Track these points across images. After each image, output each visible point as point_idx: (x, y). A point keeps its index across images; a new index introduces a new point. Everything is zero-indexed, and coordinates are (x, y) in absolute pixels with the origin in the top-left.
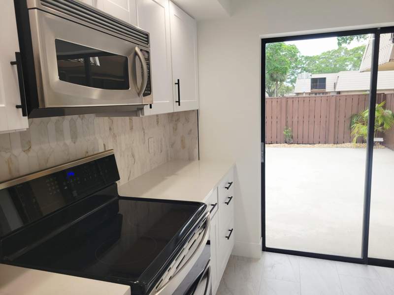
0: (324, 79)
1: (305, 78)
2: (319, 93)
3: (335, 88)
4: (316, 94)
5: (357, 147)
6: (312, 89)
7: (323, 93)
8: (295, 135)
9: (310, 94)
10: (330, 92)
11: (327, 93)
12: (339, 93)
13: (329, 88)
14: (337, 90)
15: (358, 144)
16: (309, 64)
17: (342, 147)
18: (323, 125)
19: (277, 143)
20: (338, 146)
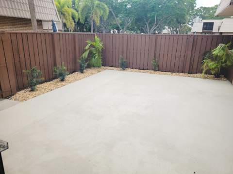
0: (212, 24)
1: (197, 21)
2: (208, 33)
3: (219, 29)
4: (205, 33)
5: (205, 78)
6: (203, 30)
7: (210, 33)
8: (161, 64)
9: (201, 33)
10: (215, 33)
11: (213, 33)
12: (221, 33)
13: (215, 30)
14: (220, 31)
15: (206, 76)
16: (205, 13)
18: (182, 58)
19: (147, 70)
20: (192, 75)
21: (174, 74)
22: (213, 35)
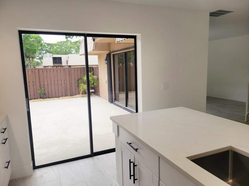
0: (60, 58)
1: (48, 56)
2: (59, 66)
3: (67, 63)
4: (56, 67)
5: (83, 97)
6: (53, 64)
7: (61, 66)
8: (47, 93)
9: (53, 67)
10: (65, 66)
11: (63, 66)
12: (70, 66)
13: (64, 63)
14: (68, 65)
15: (83, 95)
16: (50, 48)
17: (75, 97)
18: (63, 85)
19: (35, 99)
20: (73, 97)
21: (60, 98)
22: (63, 68)
